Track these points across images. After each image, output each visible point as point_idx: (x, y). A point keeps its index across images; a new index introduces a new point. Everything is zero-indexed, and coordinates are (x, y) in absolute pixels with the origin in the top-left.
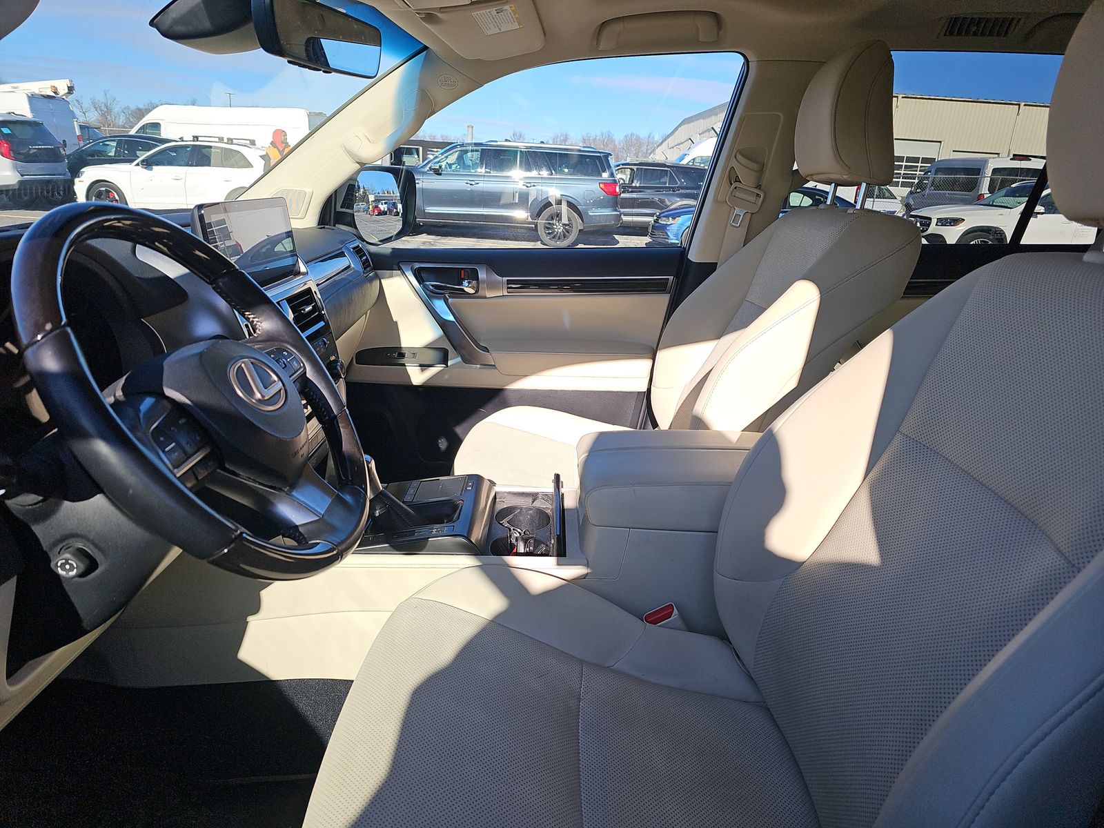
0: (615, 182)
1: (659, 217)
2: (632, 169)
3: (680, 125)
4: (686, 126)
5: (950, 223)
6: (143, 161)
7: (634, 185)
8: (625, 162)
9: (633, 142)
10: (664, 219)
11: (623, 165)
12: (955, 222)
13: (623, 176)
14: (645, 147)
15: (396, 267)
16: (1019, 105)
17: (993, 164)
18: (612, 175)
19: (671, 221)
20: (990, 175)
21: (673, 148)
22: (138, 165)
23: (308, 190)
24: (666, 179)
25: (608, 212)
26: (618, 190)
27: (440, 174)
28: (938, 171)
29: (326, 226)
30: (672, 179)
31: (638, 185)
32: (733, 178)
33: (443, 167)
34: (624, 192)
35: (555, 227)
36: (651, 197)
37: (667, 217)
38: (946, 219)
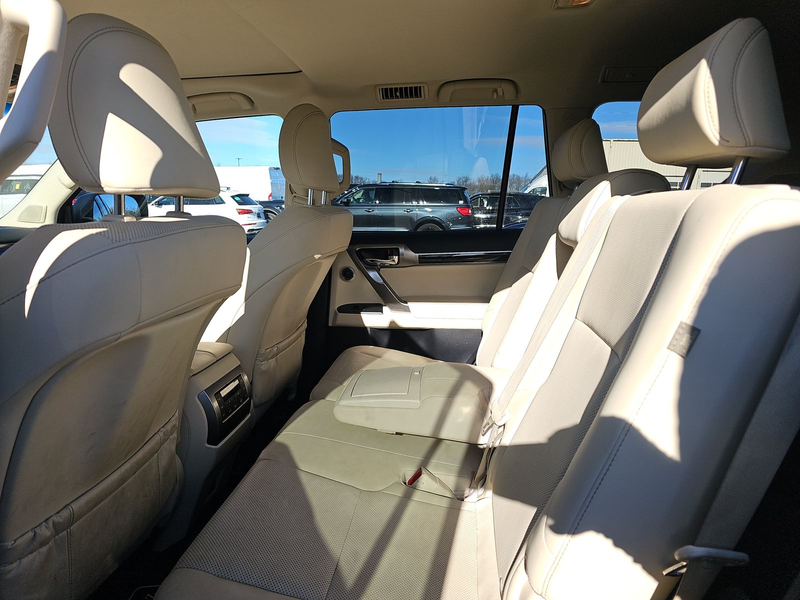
6: (156, 202)
14: (523, 183)
18: (466, 201)
22: (153, 205)
23: (44, 206)
33: (351, 201)
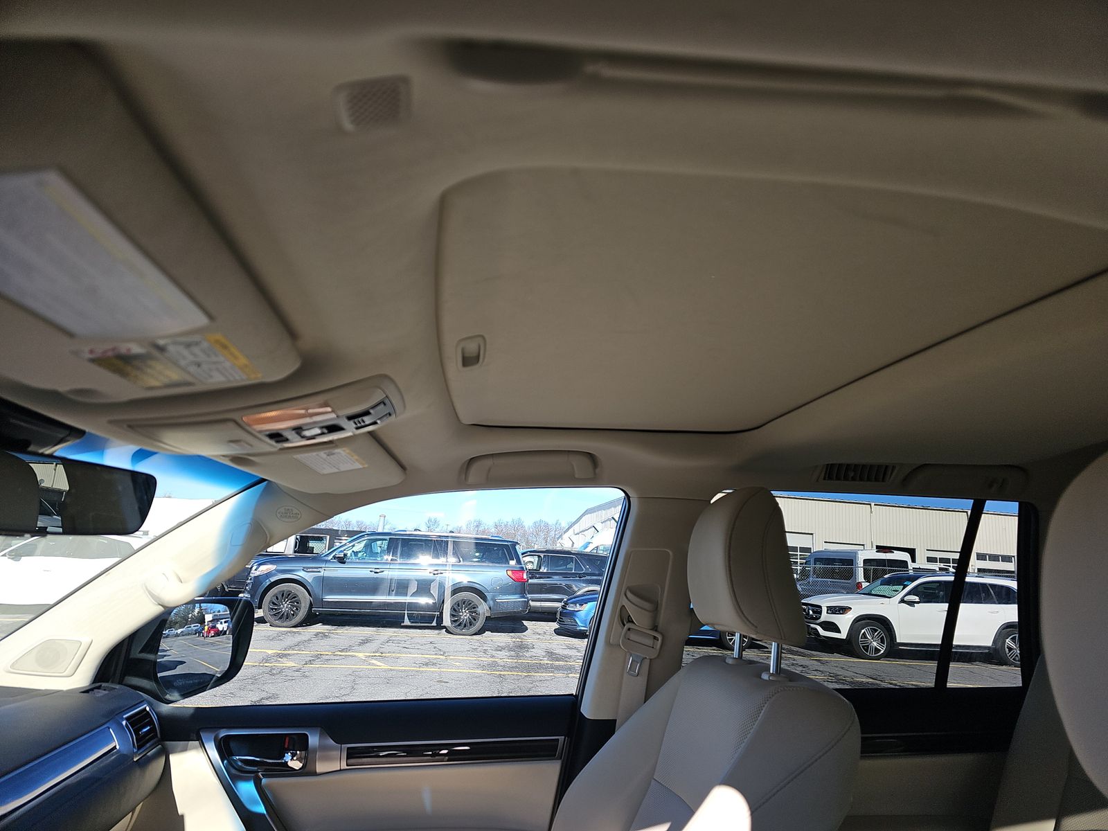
0: (522, 570)
1: (566, 603)
2: (539, 556)
3: (583, 515)
4: (589, 515)
5: (839, 611)
7: (541, 570)
8: (533, 550)
9: (541, 528)
10: (572, 605)
11: (530, 552)
12: (843, 610)
13: (531, 562)
14: (553, 532)
15: (194, 736)
16: (870, 504)
17: (862, 556)
18: (519, 562)
19: (578, 607)
20: (862, 565)
21: (578, 534)
22: (4, 555)
23: (85, 640)
24: (572, 565)
25: (515, 598)
26: (525, 577)
27: (344, 563)
28: (817, 560)
29: (104, 685)
30: (578, 566)
31: (545, 571)
32: (624, 618)
33: (349, 555)
34: (531, 578)
35: (461, 614)
36: (558, 582)
37: (575, 603)
38: (835, 607)
